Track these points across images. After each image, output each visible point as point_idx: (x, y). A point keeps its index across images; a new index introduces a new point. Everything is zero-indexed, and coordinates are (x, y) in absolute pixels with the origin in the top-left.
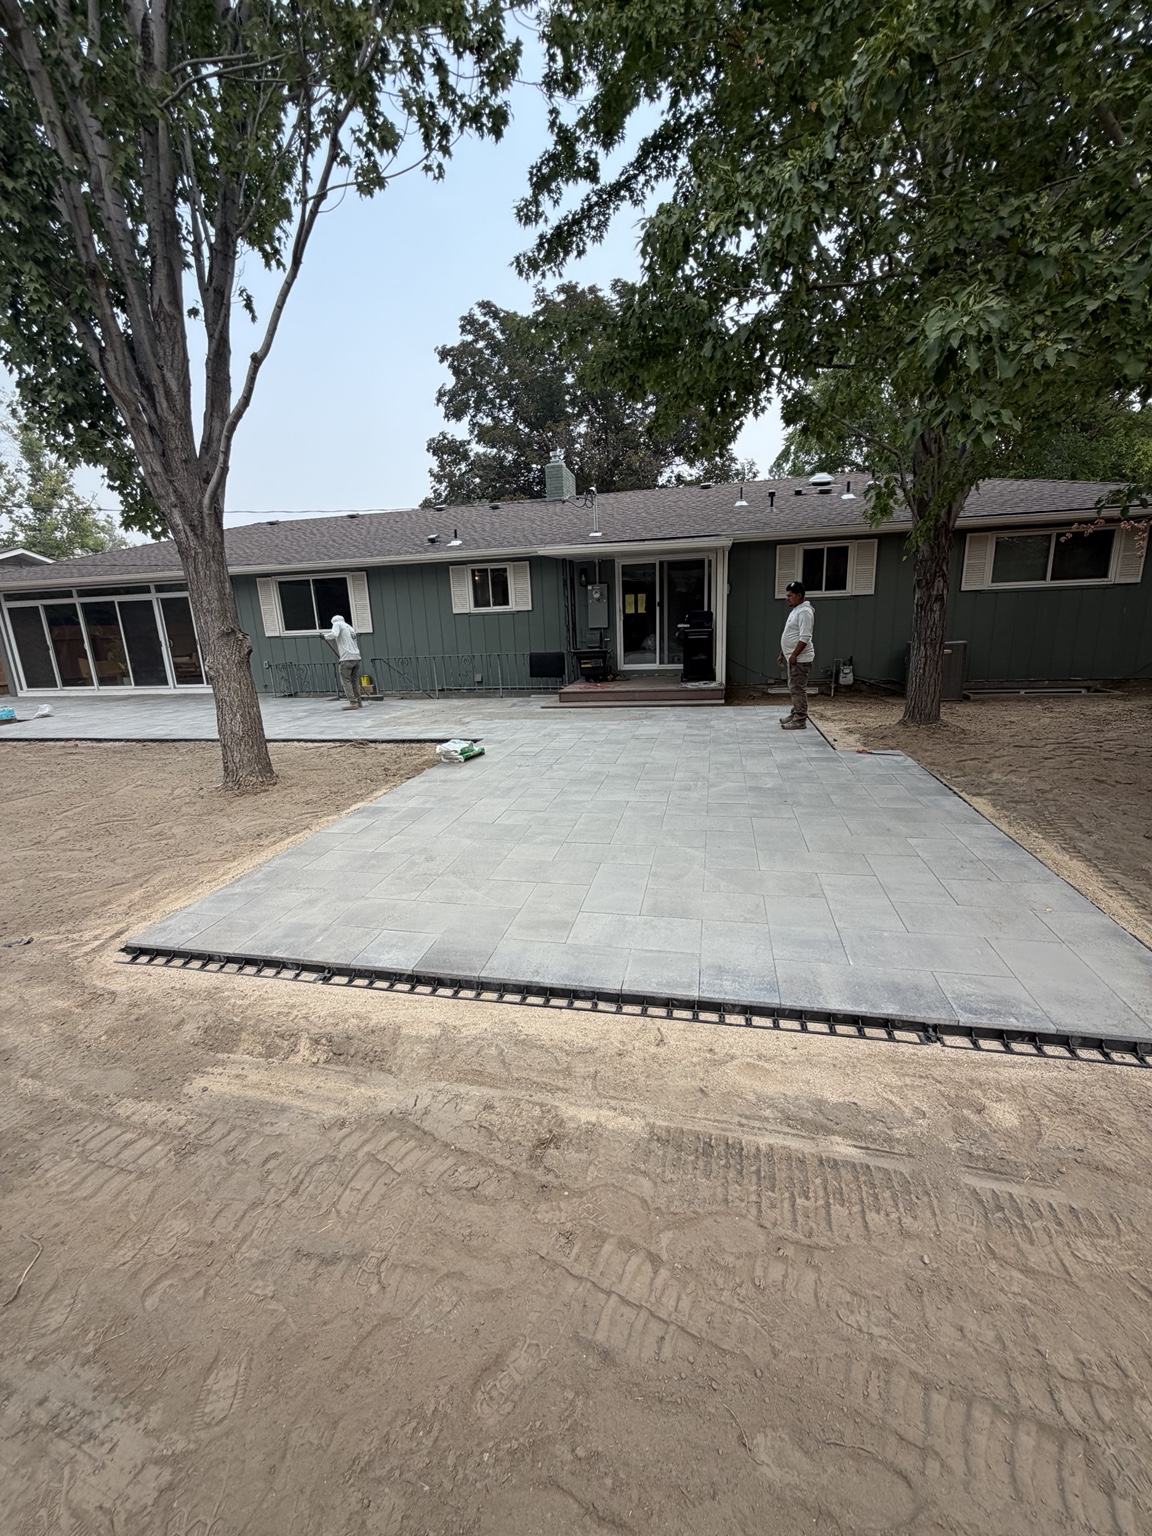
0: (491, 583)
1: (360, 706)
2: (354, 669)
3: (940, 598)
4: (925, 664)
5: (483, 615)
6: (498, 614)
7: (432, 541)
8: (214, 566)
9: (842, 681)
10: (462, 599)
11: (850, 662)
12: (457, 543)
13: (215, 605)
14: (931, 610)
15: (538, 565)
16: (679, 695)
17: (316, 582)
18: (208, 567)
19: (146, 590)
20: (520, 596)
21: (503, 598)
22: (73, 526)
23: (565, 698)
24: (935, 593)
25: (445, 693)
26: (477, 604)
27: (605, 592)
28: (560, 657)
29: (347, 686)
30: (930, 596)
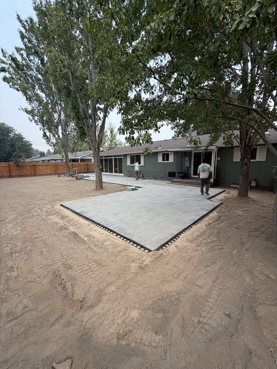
0: (166, 156)
1: (138, 180)
2: (137, 172)
3: (246, 164)
4: (242, 181)
5: (164, 163)
6: (167, 163)
7: (156, 148)
8: (97, 155)
9: (252, 185)
10: (160, 159)
11: (256, 180)
12: (160, 148)
13: (96, 161)
14: (244, 167)
15: (175, 153)
16: (197, 184)
17: (136, 155)
18: (96, 155)
19: (112, 157)
20: (171, 159)
21: (168, 160)
22: (115, 144)
23: (172, 182)
24: (244, 162)
25: (155, 178)
26: (163, 161)
27: (189, 159)
28: (175, 173)
29: (136, 176)
30: (243, 163)
